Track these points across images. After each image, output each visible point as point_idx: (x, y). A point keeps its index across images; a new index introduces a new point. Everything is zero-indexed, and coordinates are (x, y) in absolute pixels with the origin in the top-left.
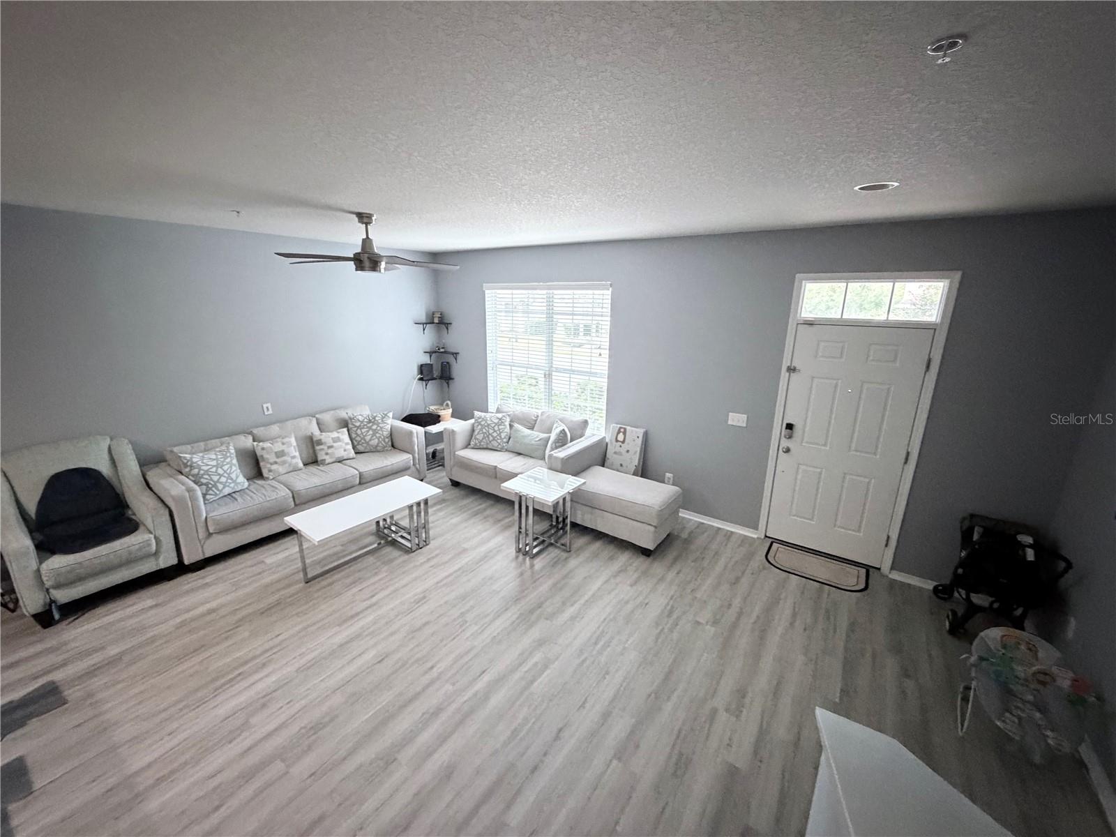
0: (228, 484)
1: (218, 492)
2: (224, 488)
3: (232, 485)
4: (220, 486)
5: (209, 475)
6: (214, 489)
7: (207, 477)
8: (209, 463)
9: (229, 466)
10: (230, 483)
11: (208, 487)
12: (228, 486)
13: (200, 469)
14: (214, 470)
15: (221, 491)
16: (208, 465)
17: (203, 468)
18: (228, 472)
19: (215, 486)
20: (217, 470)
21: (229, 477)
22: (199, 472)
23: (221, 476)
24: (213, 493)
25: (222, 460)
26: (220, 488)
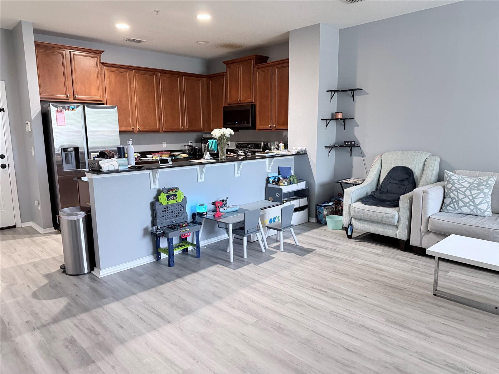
0: (468, 205)
1: (457, 208)
2: (463, 206)
3: (472, 208)
4: (461, 204)
5: (458, 193)
6: (455, 204)
7: (456, 193)
8: (462, 184)
9: (478, 192)
10: (471, 205)
11: (452, 201)
12: (468, 207)
13: (453, 186)
14: (463, 190)
15: (460, 208)
16: (461, 185)
17: (456, 185)
18: (474, 196)
19: (458, 202)
20: (465, 191)
21: (473, 201)
22: (452, 187)
23: (466, 196)
24: (453, 207)
25: (476, 185)
26: (460, 205)
